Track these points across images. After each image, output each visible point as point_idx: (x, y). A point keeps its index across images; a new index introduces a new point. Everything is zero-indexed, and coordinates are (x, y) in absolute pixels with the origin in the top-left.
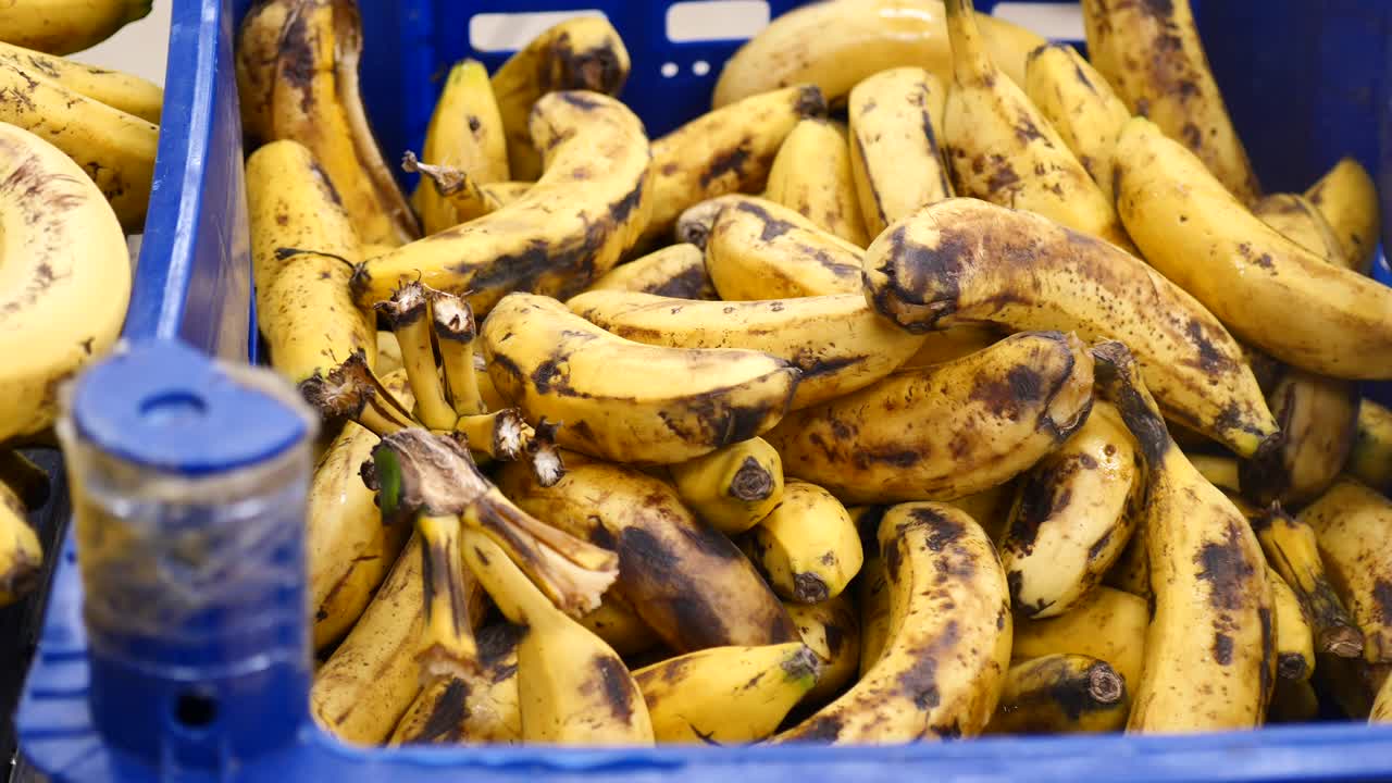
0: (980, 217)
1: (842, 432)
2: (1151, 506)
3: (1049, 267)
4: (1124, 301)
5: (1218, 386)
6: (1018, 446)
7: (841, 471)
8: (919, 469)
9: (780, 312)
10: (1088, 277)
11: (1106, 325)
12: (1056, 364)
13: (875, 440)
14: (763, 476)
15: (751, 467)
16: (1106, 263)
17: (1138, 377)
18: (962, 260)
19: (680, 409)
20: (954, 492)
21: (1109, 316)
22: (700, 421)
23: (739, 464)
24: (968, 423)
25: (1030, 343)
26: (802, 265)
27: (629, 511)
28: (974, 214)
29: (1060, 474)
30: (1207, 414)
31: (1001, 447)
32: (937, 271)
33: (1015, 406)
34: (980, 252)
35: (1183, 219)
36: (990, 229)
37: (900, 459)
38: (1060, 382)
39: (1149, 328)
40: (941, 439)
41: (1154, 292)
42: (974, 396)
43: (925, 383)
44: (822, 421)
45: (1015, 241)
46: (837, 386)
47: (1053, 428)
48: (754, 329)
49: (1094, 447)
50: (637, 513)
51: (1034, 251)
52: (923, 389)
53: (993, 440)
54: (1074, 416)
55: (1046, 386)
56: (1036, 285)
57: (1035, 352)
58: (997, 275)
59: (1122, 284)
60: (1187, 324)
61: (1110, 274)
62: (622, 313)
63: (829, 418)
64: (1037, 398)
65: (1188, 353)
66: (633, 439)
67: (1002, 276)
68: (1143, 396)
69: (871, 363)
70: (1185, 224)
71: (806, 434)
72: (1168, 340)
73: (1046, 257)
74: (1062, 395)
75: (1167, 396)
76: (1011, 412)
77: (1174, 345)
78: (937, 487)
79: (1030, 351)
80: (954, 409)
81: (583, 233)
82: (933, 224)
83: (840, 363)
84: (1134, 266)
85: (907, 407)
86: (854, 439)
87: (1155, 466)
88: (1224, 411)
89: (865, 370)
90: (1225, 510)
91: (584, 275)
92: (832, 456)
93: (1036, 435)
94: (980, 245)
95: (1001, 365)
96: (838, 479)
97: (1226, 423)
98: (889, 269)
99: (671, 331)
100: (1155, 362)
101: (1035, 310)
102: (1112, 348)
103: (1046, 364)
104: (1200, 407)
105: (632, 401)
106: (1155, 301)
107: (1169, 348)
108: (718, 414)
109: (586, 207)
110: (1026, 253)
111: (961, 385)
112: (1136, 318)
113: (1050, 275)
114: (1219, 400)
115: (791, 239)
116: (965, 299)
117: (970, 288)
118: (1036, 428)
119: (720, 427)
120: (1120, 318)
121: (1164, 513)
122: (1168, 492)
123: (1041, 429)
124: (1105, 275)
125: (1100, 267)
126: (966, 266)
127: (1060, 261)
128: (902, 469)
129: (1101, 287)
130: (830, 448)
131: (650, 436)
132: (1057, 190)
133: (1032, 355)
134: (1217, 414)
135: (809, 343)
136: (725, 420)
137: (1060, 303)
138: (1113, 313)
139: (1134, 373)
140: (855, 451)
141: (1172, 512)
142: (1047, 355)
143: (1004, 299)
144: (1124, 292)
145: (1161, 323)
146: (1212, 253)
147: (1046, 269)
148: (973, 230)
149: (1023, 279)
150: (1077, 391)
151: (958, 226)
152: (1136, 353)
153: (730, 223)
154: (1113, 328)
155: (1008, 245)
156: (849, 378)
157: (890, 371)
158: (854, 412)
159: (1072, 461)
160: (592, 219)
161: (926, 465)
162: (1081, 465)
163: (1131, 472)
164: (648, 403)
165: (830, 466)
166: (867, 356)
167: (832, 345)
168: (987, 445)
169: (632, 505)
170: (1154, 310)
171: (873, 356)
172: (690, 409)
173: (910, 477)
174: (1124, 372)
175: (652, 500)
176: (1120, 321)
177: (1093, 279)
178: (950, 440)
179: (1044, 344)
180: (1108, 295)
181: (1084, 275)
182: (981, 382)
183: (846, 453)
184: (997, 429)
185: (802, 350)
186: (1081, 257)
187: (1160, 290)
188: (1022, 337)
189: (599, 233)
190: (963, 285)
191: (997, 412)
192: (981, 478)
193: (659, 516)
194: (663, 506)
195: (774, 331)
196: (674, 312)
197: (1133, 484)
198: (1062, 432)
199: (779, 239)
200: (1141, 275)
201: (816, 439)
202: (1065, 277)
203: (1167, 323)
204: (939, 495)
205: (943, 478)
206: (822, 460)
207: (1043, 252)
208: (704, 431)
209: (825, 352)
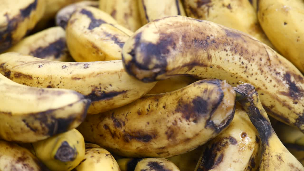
0: (182, 26)
1: (118, 124)
2: (261, 162)
3: (216, 49)
4: (253, 64)
5: (298, 104)
6: (197, 135)
7: (117, 143)
8: (153, 143)
9: (87, 69)
10: (236, 53)
11: (244, 76)
12: (215, 96)
13: (133, 129)
14: (71, 150)
15: (65, 146)
16: (245, 45)
17: (257, 101)
18: (170, 48)
19: (32, 119)
20: (169, 154)
21: (245, 71)
22: (41, 124)
23: (59, 144)
24: (174, 123)
25: (204, 86)
26: (105, 42)
27: (9, 165)
28: (179, 24)
29: (220, 146)
30: (292, 117)
31: (189, 135)
32: (156, 54)
33: (196, 116)
34: (180, 43)
35: (285, 24)
36: (186, 32)
37: (144, 139)
38: (217, 105)
39: (265, 77)
40: (162, 130)
41: (269, 60)
42: (177, 110)
43: (156, 103)
44: (109, 118)
45: (200, 37)
46: (113, 104)
47: (214, 126)
48: (74, 77)
49: (236, 134)
50: (13, 166)
51: (209, 41)
52: (155, 106)
53: (185, 131)
54: (224, 121)
55: (210, 107)
56: (209, 57)
57: (206, 91)
58: (188, 54)
59: (252, 56)
60: (284, 75)
61: (247, 51)
62: (17, 66)
63: (113, 117)
64: (205, 112)
65: (284, 89)
66: (11, 131)
67: (192, 54)
68: (259, 110)
69: (129, 94)
70: (286, 26)
71: (102, 124)
72: (274, 82)
73: (215, 44)
74: (218, 110)
75: (273, 108)
76: (194, 119)
77: (277, 85)
78: (161, 152)
79: (203, 90)
80: (168, 116)
81: (6, 24)
82: (156, 30)
83: (114, 94)
84: (259, 47)
85: (147, 114)
86: (123, 128)
87: (264, 144)
88: (300, 117)
89: (126, 97)
90: (295, 165)
91: (7, 43)
92: (114, 135)
93: (205, 130)
94: (180, 39)
95: (190, 96)
96: (116, 146)
97: (301, 122)
98: (133, 53)
99: (38, 76)
100: (267, 93)
101: (209, 69)
102: (245, 87)
103: (210, 96)
104: (289, 114)
105: (10, 114)
106: (269, 64)
107: (274, 86)
108: (50, 121)
109: (9, 11)
110: (204, 42)
111: (172, 105)
112: (259, 72)
113: (217, 52)
114: (298, 112)
115: (102, 29)
116: (170, 67)
117: (173, 61)
118: (205, 127)
119: (51, 127)
120: (251, 72)
121: (266, 167)
122: (269, 156)
123: (208, 127)
124: (244, 52)
125: (242, 48)
126: (172, 50)
127: (222, 45)
128: (145, 143)
129: (242, 58)
130: (113, 132)
131: (19, 130)
132: (229, 7)
133: (204, 92)
134: (297, 118)
135: (100, 84)
136: (53, 124)
137: (222, 65)
138: (247, 70)
139: (255, 99)
140: (123, 133)
141: (270, 166)
142: (211, 92)
143: (193, 64)
144: (253, 60)
145: (271, 75)
146: (298, 40)
147: (214, 49)
148: (177, 33)
149: (202, 55)
150: (225, 109)
151: (169, 31)
152: (258, 89)
153: (76, 20)
154: (247, 77)
155: (195, 39)
156: (119, 101)
157: (139, 97)
158: (123, 115)
159: (225, 140)
160: (11, 17)
161: (155, 141)
162: (229, 142)
163: (253, 146)
164: (17, 115)
165: (113, 140)
166: (127, 91)
167: (111, 85)
168: (183, 134)
169: (10, 162)
170: (268, 68)
171: (130, 91)
172: (36, 119)
173: (148, 147)
174: (250, 99)
175: (20, 160)
176: (251, 74)
177: (238, 54)
178: (166, 130)
179: (210, 87)
180: (246, 62)
181: (233, 52)
182: (181, 103)
183: (120, 135)
184: (187, 126)
185: (96, 87)
186: (233, 43)
187: (271, 58)
188: (201, 83)
189: (14, 24)
190: (169, 60)
191: (187, 118)
192: (180, 148)
193: (23, 168)
194: (25, 162)
195: (84, 78)
196: (40, 67)
197: (254, 152)
198: (218, 128)
199: (96, 29)
200: (262, 51)
201: (106, 127)
202: (224, 53)
203: (274, 74)
204: (161, 155)
205: (163, 148)
206: (109, 137)
207: (213, 41)
208: (43, 129)
209: (107, 89)
